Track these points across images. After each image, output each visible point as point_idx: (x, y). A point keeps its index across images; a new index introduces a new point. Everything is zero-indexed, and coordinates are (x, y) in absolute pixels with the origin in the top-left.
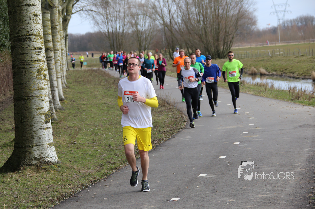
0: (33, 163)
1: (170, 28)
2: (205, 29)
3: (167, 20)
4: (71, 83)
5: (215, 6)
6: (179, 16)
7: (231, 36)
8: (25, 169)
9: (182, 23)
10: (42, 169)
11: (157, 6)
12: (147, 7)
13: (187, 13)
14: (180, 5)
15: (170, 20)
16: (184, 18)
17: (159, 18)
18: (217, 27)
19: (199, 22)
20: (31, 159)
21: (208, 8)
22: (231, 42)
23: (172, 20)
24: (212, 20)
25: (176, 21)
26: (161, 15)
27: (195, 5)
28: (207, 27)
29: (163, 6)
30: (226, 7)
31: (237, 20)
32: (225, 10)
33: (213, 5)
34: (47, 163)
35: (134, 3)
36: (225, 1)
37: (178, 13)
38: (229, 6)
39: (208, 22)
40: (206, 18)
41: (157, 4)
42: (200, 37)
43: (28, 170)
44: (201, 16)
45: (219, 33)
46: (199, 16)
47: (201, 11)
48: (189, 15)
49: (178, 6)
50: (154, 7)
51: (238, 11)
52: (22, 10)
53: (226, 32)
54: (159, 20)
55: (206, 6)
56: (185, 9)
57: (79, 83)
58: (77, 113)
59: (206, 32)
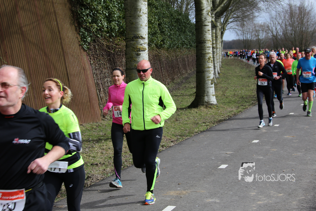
0: (205, 104)
1: (276, 37)
2: (295, 38)
3: (275, 33)
4: (223, 65)
5: (301, 26)
6: (281, 32)
7: (309, 42)
8: (200, 107)
9: (282, 35)
10: (209, 107)
11: (270, 26)
12: (264, 26)
13: (285, 30)
14: (282, 26)
15: (276, 33)
16: (284, 32)
17: (270, 32)
18: (301, 37)
19: (292, 34)
20: (204, 102)
21: (297, 27)
22: (309, 45)
23: (277, 33)
24: (299, 34)
25: (280, 34)
26: (271, 31)
27: (290, 26)
28: (296, 37)
29: (273, 26)
30: (307, 27)
31: (313, 34)
32: (306, 28)
33: (300, 25)
34: (211, 105)
35: (257, 25)
36: (307, 24)
37: (280, 30)
38: (308, 26)
39: (297, 35)
40: (296, 33)
41: (269, 25)
42: (292, 42)
43: (202, 107)
44: (293, 31)
45: (302, 40)
46: (292, 31)
47: (293, 29)
48: (286, 31)
49: (281, 26)
50: (268, 27)
51: (313, 29)
53: (306, 40)
54: (270, 33)
55: (296, 26)
56: (285, 28)
57: (228, 65)
58: (226, 80)
59: (295, 40)
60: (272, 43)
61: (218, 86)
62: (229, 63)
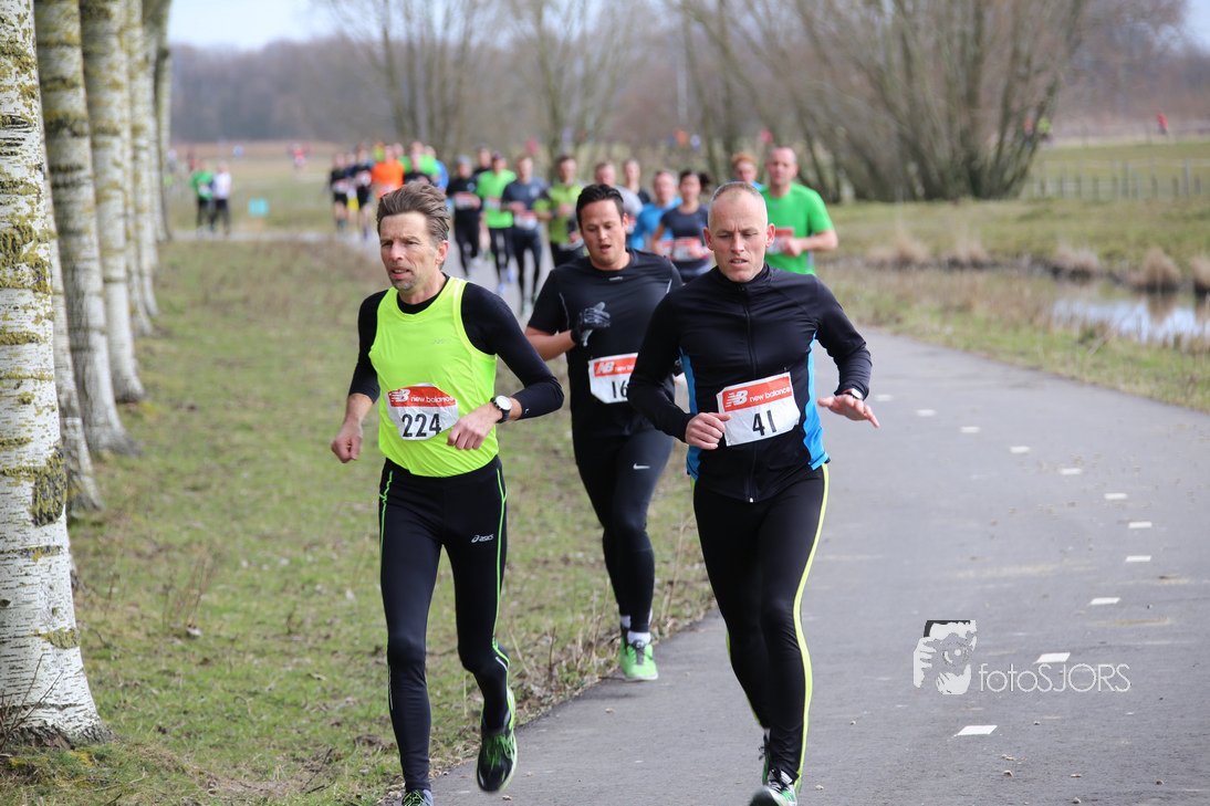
45: (979, 60)
53: (1016, 54)
57: (224, 308)
58: (209, 472)
61: (118, 535)
62: (239, 294)
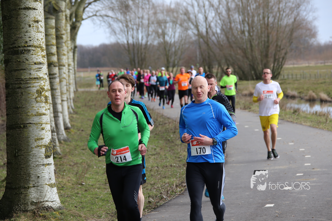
0: (29, 209)
1: (206, 40)
2: (250, 42)
3: (203, 30)
4: (79, 108)
5: (263, 13)
6: (218, 25)
7: (283, 52)
8: (18, 217)
9: (221, 34)
10: (40, 216)
11: (190, 12)
12: (177, 12)
13: (228, 21)
14: (219, 11)
15: (207, 29)
16: (224, 27)
17: (192, 27)
18: (266, 39)
19: (243, 32)
20: (27, 204)
21: (255, 15)
22: (283, 58)
23: (209, 30)
24: (260, 31)
25: (214, 31)
26: (195, 24)
27: (239, 12)
28: (253, 39)
29: (199, 12)
30: (278, 15)
31: (292, 31)
32: (277, 18)
33: (261, 11)
34: (47, 209)
35: (161, 8)
36: (277, 6)
37: (216, 21)
38: (282, 13)
39: (255, 33)
40: (253, 28)
41: (190, 9)
42: (244, 51)
43: (23, 217)
44: (246, 25)
45: (268, 47)
46: (244, 24)
47: (247, 19)
48: (230, 23)
49: (217, 12)
50: (186, 13)
51: (293, 20)
52: (19, 15)
53: (277, 45)
54: (192, 29)
55: (252, 13)
56: (226, 16)
57: (90, 107)
59: (251, 46)
60: (198, 53)
61: (65, 161)
